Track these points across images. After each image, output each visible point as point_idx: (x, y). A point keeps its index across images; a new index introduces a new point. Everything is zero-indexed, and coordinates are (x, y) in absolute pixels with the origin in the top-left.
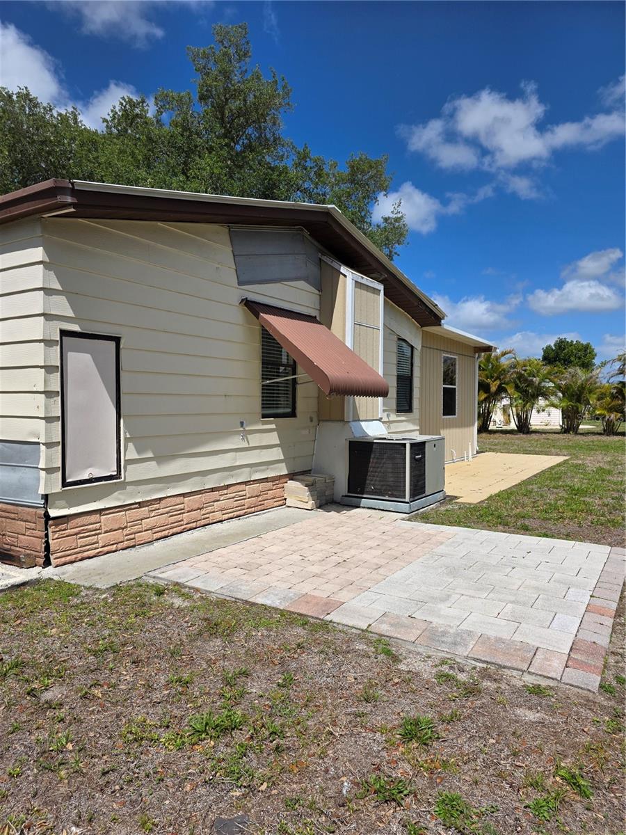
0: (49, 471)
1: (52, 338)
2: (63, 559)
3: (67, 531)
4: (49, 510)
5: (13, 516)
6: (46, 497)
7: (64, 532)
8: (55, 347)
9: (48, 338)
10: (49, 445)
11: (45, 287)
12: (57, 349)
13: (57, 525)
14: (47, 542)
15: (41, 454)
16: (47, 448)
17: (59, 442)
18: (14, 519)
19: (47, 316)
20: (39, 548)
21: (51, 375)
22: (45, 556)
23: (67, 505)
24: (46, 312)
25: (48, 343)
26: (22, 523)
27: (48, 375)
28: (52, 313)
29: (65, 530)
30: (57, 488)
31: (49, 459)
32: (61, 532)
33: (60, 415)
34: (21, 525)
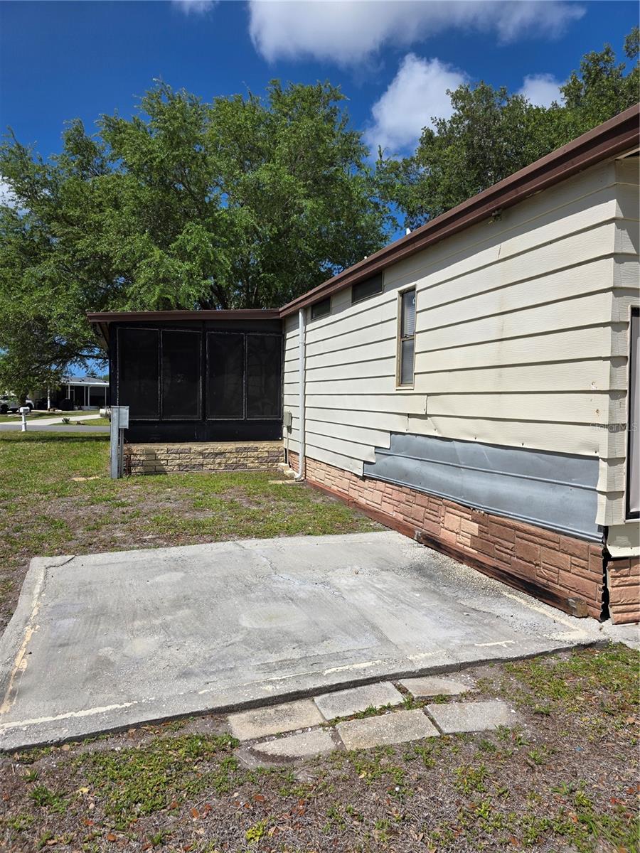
0: (611, 495)
1: (622, 320)
2: (625, 615)
3: (629, 578)
4: (608, 547)
5: (552, 544)
6: (605, 530)
7: (625, 579)
8: (623, 332)
9: (617, 320)
10: (611, 462)
11: (617, 251)
12: (626, 334)
13: (618, 569)
14: (605, 588)
15: (600, 472)
16: (610, 465)
17: (624, 458)
18: (554, 549)
19: (617, 291)
20: (592, 594)
21: (618, 369)
22: (603, 606)
23: (630, 544)
24: (617, 285)
25: (616, 326)
26: (565, 556)
27: (615, 369)
28: (623, 286)
29: (627, 576)
30: (620, 519)
31: (611, 481)
32: (622, 578)
33: (626, 422)
34: (564, 558)
